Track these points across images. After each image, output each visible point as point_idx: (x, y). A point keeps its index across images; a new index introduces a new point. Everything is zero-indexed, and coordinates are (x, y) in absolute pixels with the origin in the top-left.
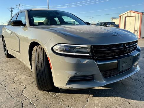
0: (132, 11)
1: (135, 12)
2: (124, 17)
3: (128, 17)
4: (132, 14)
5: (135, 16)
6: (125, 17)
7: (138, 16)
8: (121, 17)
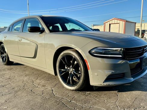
0: (117, 19)
1: (119, 19)
2: (108, 24)
3: (112, 24)
4: (116, 21)
5: (119, 23)
6: (110, 25)
7: (122, 23)
8: (106, 24)
